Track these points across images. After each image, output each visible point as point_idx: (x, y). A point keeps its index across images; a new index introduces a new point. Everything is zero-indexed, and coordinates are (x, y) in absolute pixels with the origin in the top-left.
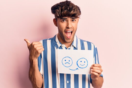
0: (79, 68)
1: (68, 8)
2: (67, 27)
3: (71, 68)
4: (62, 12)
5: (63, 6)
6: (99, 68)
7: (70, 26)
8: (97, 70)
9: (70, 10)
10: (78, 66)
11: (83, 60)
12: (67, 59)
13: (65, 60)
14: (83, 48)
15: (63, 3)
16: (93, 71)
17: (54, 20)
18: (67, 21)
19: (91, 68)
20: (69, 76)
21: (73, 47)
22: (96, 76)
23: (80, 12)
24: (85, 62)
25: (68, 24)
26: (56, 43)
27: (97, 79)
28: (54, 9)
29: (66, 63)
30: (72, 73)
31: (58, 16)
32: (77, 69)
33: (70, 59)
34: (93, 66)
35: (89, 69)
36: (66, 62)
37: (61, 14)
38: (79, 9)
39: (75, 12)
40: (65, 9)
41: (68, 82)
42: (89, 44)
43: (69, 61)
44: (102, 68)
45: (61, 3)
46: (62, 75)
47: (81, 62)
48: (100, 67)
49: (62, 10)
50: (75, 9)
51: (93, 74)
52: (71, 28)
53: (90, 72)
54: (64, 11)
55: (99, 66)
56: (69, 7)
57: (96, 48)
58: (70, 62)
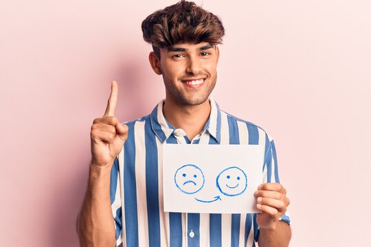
0: (222, 196)
1: (189, 18)
2: (188, 70)
3: (199, 196)
4: (173, 31)
5: (173, 15)
6: (278, 195)
7: (195, 69)
8: (273, 199)
10: (220, 190)
11: (234, 173)
12: (190, 172)
13: (184, 175)
16: (263, 203)
18: (188, 56)
19: (257, 196)
20: (194, 218)
21: (208, 137)
22: (271, 217)
24: (238, 178)
25: (190, 65)
26: (158, 128)
27: (274, 226)
29: (187, 182)
30: (204, 211)
31: (162, 40)
32: (218, 197)
33: (197, 172)
34: (263, 188)
35: (252, 198)
36: (186, 179)
37: (170, 35)
40: (180, 22)
41: (192, 235)
43: (195, 176)
46: (175, 217)
47: (228, 177)
48: (282, 191)
49: (170, 25)
50: (208, 21)
51: (264, 212)
52: (200, 73)
53: (255, 207)
54: (177, 26)
55: (279, 188)
56: (191, 15)
58: (199, 180)
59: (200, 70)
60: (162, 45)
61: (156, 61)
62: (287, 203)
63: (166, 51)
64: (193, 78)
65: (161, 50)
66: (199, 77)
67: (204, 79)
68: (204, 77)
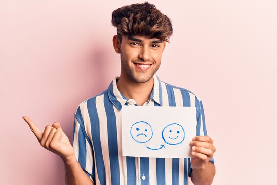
0: (166, 145)
1: (149, 19)
2: (141, 56)
3: (149, 144)
4: (136, 26)
5: (137, 13)
6: (208, 145)
7: (146, 56)
8: (204, 148)
9: (152, 23)
10: (165, 141)
11: (175, 128)
12: (142, 127)
13: (138, 129)
14: (172, 103)
15: (138, 5)
16: (197, 151)
17: (115, 38)
19: (192, 145)
21: (153, 103)
22: (202, 161)
23: (171, 29)
24: (178, 132)
25: (142, 53)
26: (114, 99)
27: (204, 167)
28: (118, 16)
29: (140, 134)
30: (153, 156)
32: (163, 146)
33: (147, 127)
34: (197, 140)
35: (188, 147)
36: (139, 132)
38: (170, 24)
39: (161, 29)
40: (142, 20)
41: (144, 178)
42: (185, 94)
43: (146, 130)
44: (215, 145)
45: (133, 6)
47: (171, 131)
48: (210, 142)
50: (163, 23)
51: (196, 157)
52: (148, 60)
53: (190, 154)
54: (139, 23)
55: (209, 139)
56: (151, 17)
57: (201, 102)
58: (148, 133)
59: (149, 58)
60: (125, 34)
61: (118, 43)
62: (214, 151)
63: (127, 38)
64: (143, 63)
65: (123, 36)
66: (147, 63)
67: (151, 65)
68: (151, 63)
